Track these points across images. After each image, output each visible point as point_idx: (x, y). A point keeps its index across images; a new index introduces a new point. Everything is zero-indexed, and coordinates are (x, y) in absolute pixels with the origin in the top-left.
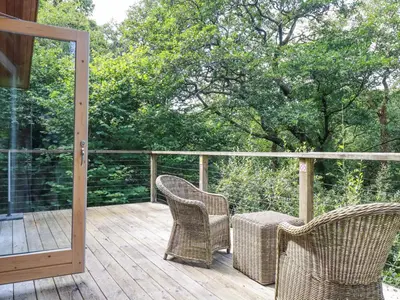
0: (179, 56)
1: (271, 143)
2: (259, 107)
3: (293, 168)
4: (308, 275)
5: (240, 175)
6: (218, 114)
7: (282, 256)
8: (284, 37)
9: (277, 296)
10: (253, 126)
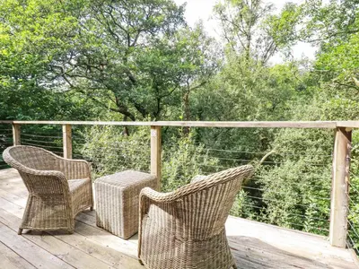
0: (42, 37)
1: (123, 115)
2: (115, 88)
3: (142, 133)
4: (171, 237)
5: (101, 139)
6: (83, 92)
7: (145, 218)
8: (131, 43)
9: (140, 254)
10: (110, 104)
